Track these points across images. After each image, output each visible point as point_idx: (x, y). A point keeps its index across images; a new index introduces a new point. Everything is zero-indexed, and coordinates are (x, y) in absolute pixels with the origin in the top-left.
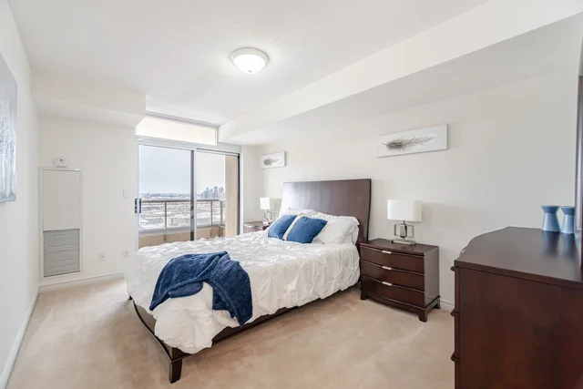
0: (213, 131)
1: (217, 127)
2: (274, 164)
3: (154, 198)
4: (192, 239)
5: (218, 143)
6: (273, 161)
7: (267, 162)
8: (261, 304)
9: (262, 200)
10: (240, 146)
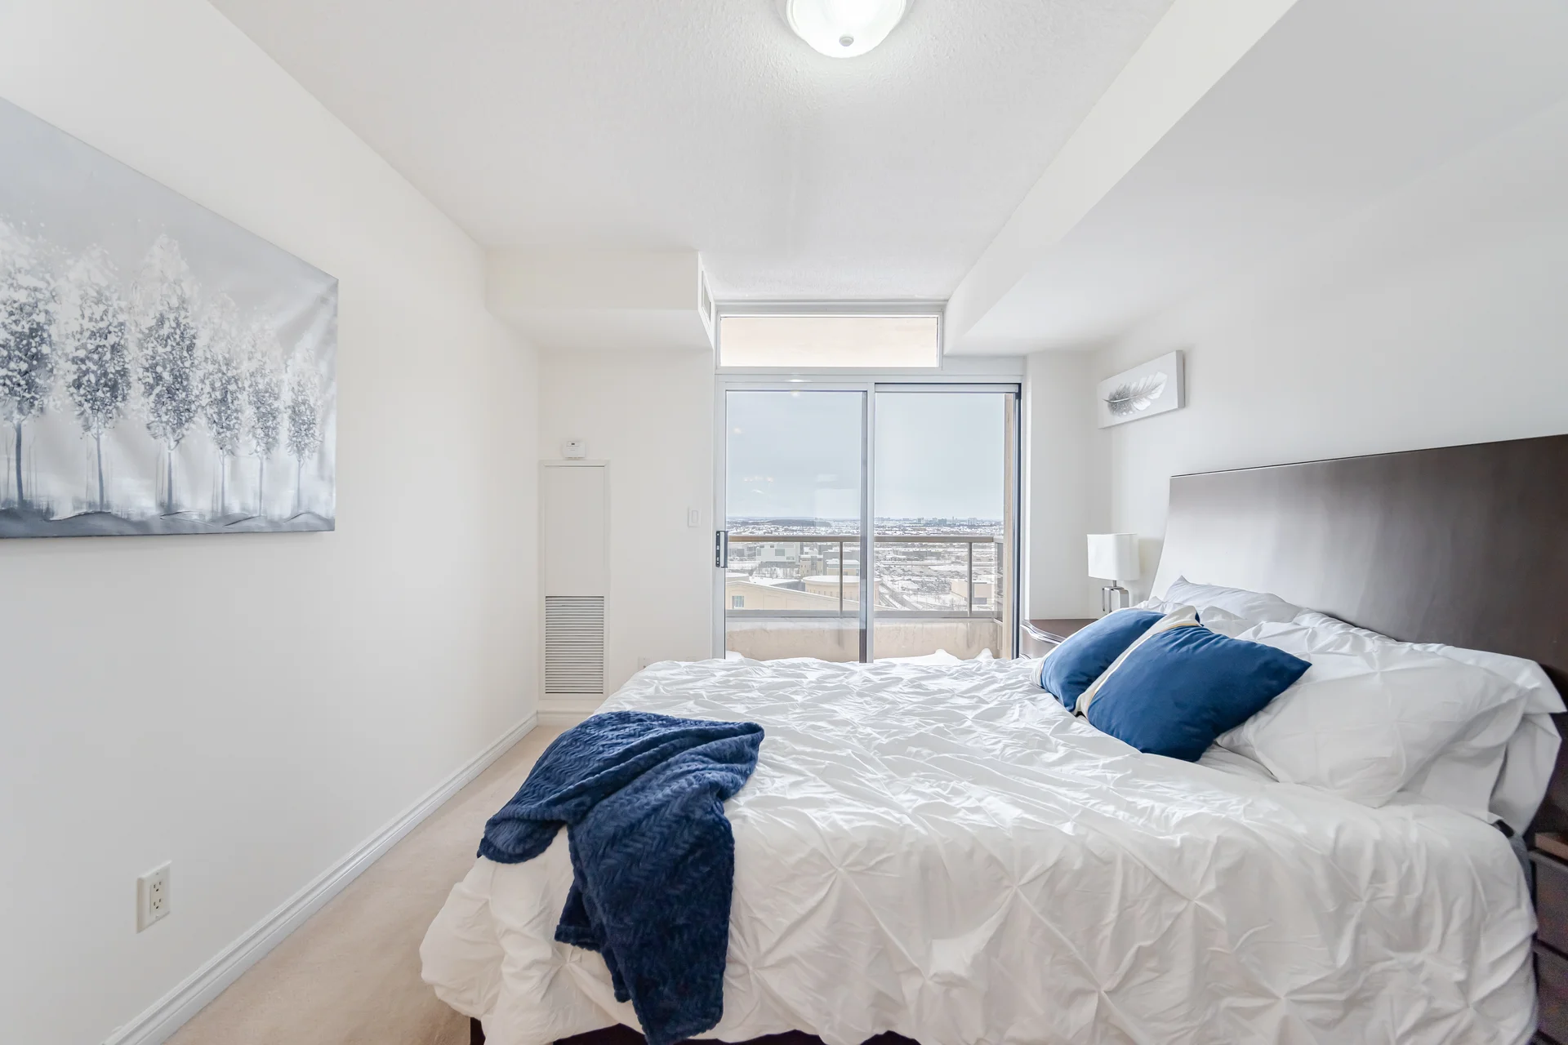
0: (931, 320)
1: (939, 308)
2: (1141, 406)
3: (931, 531)
4: (863, 658)
5: (943, 357)
6: (1139, 395)
7: (1119, 402)
8: (775, 982)
9: (1093, 540)
10: (1023, 358)
